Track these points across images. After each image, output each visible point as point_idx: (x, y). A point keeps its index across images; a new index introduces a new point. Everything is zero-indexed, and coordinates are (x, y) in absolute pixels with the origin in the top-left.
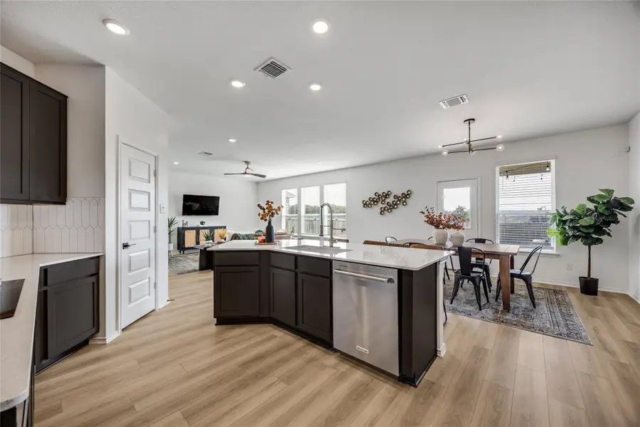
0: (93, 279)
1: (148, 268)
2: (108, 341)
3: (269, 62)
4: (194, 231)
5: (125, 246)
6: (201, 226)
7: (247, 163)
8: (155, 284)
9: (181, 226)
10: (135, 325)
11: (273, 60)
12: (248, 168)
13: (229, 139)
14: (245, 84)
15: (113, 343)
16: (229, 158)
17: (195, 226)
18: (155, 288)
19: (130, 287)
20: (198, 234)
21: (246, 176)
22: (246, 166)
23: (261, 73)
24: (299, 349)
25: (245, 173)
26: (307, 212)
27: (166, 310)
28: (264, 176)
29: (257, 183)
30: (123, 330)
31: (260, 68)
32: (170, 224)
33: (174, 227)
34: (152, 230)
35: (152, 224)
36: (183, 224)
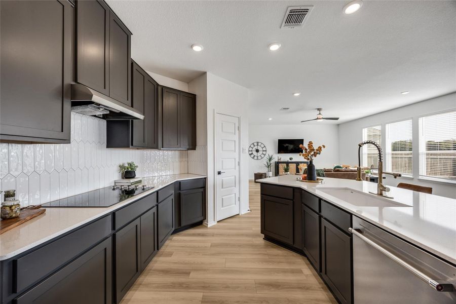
0: (202, 190)
1: (234, 187)
2: (209, 226)
3: (288, 13)
5: (219, 173)
6: (290, 161)
7: (319, 109)
8: (239, 198)
9: (277, 161)
10: (226, 221)
11: (290, 9)
12: (320, 114)
13: (293, 94)
14: (280, 45)
15: (211, 228)
16: (302, 109)
17: (286, 160)
18: (239, 200)
19: (223, 197)
20: (287, 166)
21: (319, 121)
22: (318, 112)
23: (287, 28)
24: (317, 300)
25: (318, 119)
26: (394, 149)
27: (245, 216)
28: (337, 119)
29: (338, 125)
30: (218, 222)
31: (284, 24)
32: (270, 159)
33: (273, 161)
34: (237, 164)
35: (237, 160)
36: (278, 159)
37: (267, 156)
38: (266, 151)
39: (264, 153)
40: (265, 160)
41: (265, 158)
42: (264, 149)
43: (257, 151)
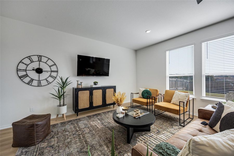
4: (88, 92)
6: (94, 86)
9: (75, 86)
17: (89, 86)
20: (91, 94)
33: (69, 89)
36: (78, 84)
37: (58, 80)
38: (57, 72)
39: (54, 74)
40: (54, 88)
41: (55, 83)
42: (54, 68)
43: (39, 71)
